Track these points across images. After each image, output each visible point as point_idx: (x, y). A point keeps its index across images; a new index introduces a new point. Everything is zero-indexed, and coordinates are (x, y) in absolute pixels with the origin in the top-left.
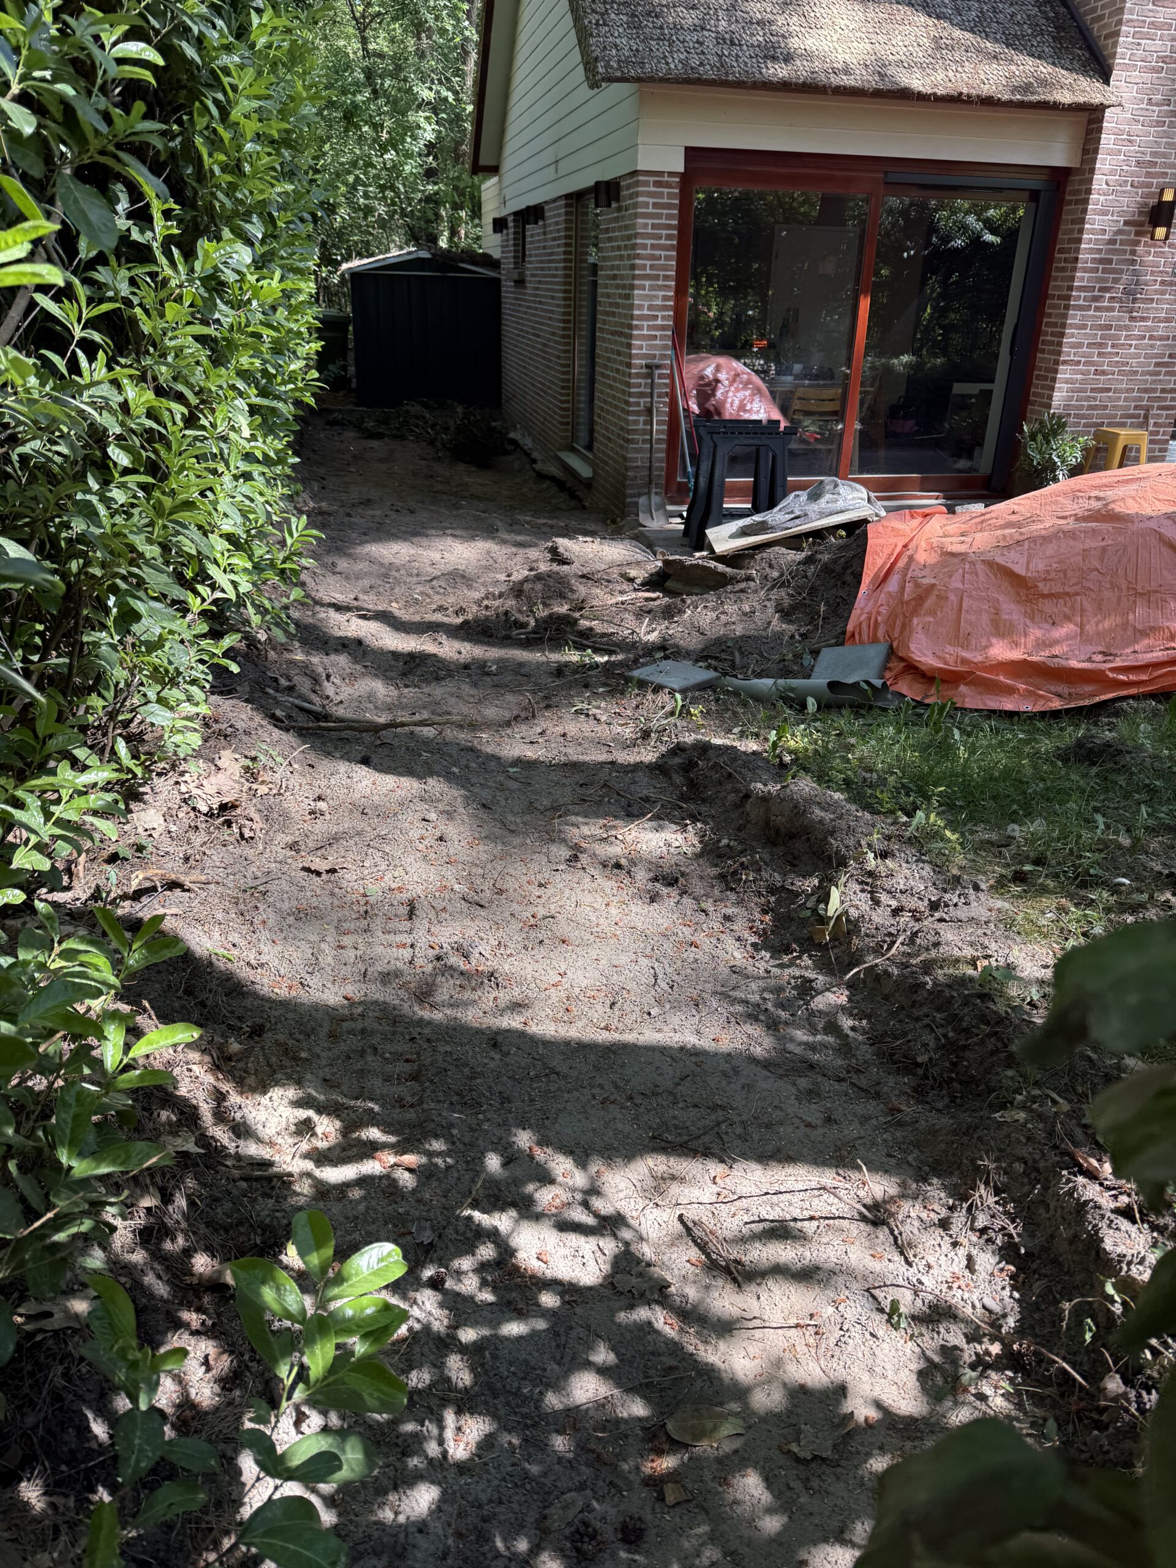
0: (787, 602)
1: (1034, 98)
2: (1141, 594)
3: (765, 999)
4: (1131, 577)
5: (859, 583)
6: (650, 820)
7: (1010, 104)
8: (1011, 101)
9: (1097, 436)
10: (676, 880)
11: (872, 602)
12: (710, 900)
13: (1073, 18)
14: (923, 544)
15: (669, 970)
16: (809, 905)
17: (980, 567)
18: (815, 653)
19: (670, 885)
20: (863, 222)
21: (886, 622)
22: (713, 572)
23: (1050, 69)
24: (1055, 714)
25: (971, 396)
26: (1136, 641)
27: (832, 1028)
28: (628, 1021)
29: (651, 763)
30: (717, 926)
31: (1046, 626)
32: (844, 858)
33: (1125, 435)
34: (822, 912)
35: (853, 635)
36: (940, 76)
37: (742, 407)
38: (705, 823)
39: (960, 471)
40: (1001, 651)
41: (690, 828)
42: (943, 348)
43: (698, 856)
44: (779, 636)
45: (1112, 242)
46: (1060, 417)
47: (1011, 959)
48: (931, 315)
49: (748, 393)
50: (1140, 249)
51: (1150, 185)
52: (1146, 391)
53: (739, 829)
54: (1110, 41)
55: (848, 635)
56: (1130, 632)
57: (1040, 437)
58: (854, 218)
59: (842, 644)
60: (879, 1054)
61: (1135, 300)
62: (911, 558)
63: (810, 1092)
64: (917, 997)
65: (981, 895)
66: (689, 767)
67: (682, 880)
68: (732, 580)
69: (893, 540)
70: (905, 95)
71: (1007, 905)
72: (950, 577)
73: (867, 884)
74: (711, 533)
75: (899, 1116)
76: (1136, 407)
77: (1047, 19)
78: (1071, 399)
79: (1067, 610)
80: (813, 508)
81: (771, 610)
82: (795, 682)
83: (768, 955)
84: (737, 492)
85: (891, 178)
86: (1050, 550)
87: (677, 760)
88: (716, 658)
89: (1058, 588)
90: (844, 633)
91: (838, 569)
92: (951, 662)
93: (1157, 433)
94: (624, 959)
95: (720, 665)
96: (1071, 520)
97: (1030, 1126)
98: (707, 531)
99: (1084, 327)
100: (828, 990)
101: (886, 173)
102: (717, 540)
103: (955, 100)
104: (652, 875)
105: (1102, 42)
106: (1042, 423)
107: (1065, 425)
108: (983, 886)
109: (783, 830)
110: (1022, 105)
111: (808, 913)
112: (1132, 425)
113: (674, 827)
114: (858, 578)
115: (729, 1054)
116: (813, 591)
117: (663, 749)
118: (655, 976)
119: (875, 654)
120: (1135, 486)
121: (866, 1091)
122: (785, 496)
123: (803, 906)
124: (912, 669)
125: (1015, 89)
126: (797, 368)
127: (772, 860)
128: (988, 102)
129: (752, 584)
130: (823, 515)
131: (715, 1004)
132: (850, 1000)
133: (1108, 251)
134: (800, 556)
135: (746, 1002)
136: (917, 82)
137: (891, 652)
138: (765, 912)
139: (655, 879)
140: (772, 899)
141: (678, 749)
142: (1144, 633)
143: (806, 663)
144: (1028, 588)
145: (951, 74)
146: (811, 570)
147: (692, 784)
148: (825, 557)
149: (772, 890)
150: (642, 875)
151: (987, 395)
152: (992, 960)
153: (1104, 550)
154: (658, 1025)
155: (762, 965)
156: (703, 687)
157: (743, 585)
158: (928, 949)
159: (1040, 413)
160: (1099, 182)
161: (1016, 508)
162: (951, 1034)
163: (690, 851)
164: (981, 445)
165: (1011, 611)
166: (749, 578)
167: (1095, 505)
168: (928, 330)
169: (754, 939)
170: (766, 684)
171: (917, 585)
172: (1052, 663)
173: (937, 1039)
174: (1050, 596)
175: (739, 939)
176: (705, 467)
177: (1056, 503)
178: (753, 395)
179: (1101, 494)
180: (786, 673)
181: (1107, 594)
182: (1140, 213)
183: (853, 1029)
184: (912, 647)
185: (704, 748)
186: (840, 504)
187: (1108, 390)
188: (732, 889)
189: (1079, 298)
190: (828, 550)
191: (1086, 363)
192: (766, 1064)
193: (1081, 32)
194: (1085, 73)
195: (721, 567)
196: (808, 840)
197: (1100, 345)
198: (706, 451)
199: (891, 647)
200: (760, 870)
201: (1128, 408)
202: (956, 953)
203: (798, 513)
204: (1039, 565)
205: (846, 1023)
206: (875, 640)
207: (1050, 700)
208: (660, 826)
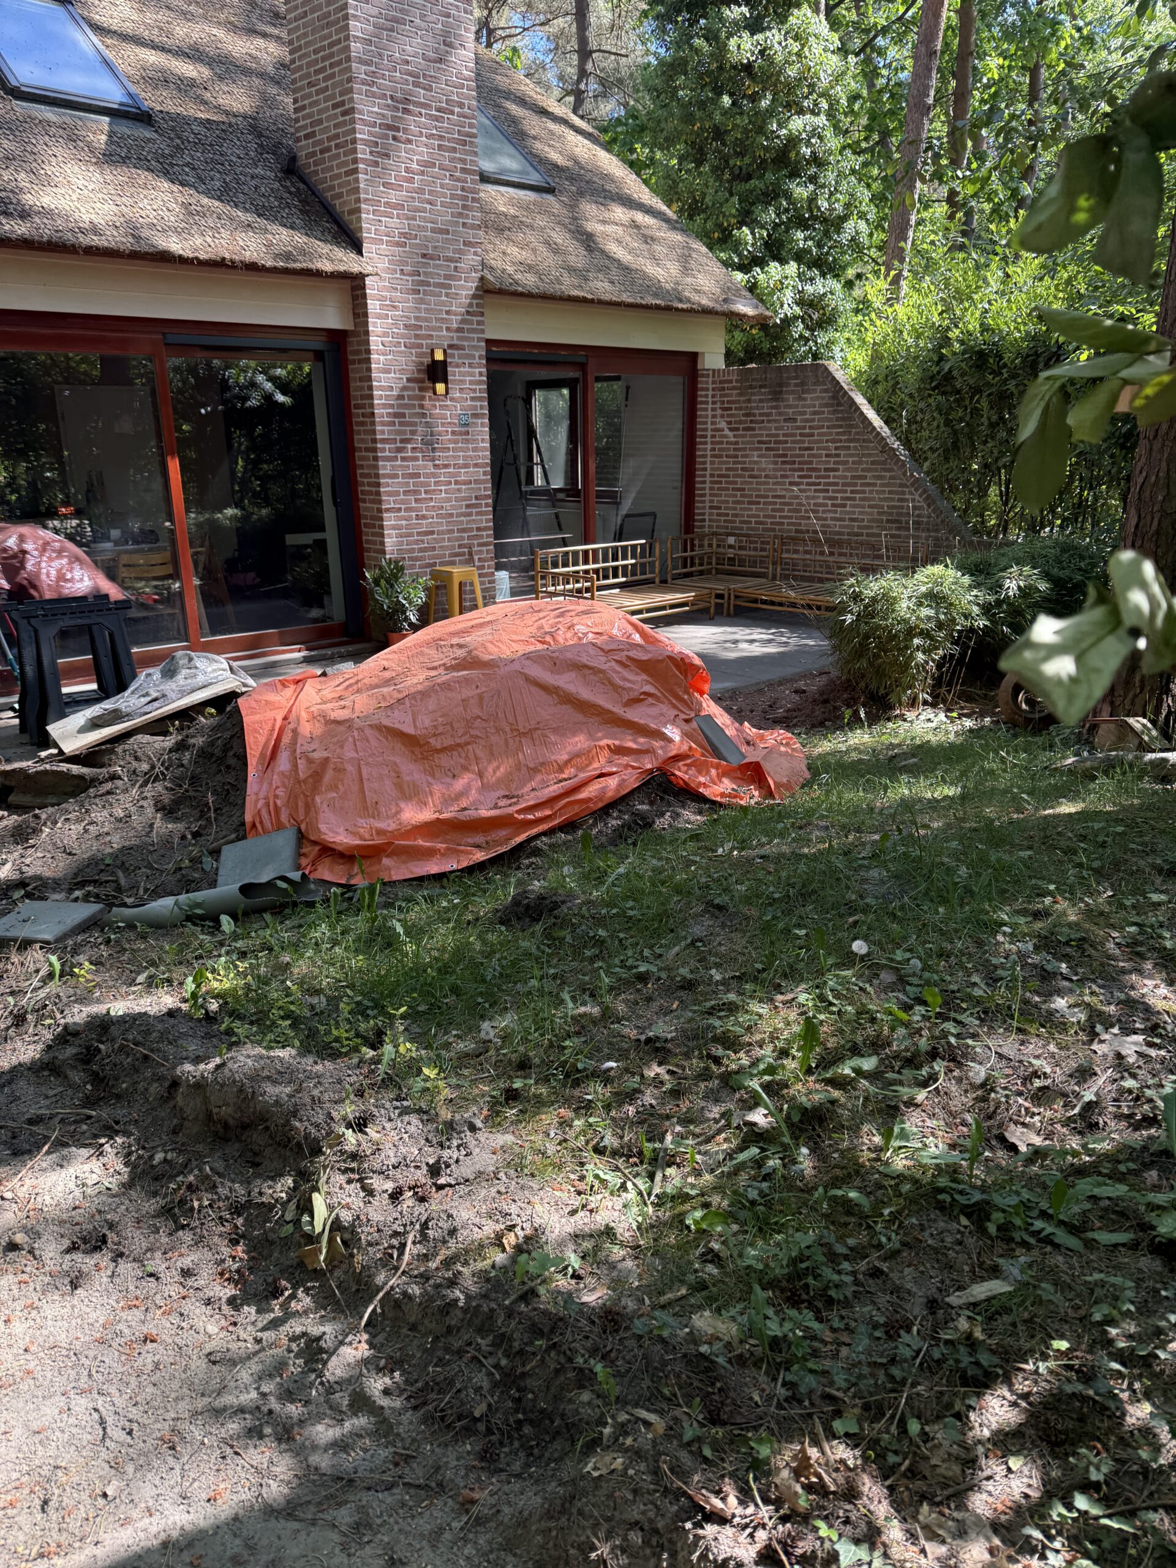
0: (167, 798)
1: (298, 265)
2: (524, 734)
3: (264, 1395)
4: (511, 719)
5: (245, 764)
6: (48, 1153)
7: (274, 270)
8: (275, 268)
9: (435, 575)
10: (104, 1240)
11: (265, 786)
12: (158, 1254)
13: (314, 193)
14: (304, 715)
15: (120, 1402)
16: (288, 1217)
17: (368, 731)
18: (216, 853)
19: (97, 1249)
20: (150, 380)
21: (287, 805)
22: (66, 776)
23: (305, 239)
24: (481, 866)
25: (306, 546)
26: (531, 779)
27: (361, 1402)
28: (73, 1525)
29: (33, 1062)
30: (174, 1290)
31: (448, 780)
32: (317, 1141)
33: (458, 572)
34: (307, 1228)
35: (254, 825)
36: (199, 241)
37: (61, 577)
38: (127, 1134)
39: (315, 621)
40: (414, 815)
41: (107, 1147)
42: (263, 499)
43: (128, 1186)
44: (167, 842)
45: (400, 397)
46: (397, 562)
47: (537, 1221)
48: (245, 467)
49: (64, 561)
50: (427, 403)
51: (420, 346)
52: (464, 530)
53: (175, 1132)
54: (354, 217)
55: (248, 826)
56: (524, 770)
57: (383, 582)
58: (141, 376)
59: (244, 837)
60: (427, 1419)
61: (434, 450)
62: (295, 731)
63: (357, 1526)
64: (453, 1321)
65: (479, 1135)
66: (88, 1056)
67: (112, 1237)
68: (94, 782)
69: (270, 714)
70: (165, 258)
71: (509, 1138)
72: (342, 747)
73: (352, 1170)
74: (54, 729)
75: (475, 1510)
76: (460, 546)
77: (290, 193)
78: (401, 543)
79: (462, 761)
80: (170, 686)
81: (150, 811)
82: (199, 896)
83: (253, 1310)
84: (75, 673)
85: (171, 339)
86: (431, 704)
87: (70, 1051)
88: (95, 882)
89: (448, 742)
90: (243, 824)
91: (217, 752)
92: (367, 836)
93: (483, 567)
94: (50, 1411)
95: (101, 891)
96: (441, 671)
97: (631, 1472)
98: (48, 728)
99: (396, 476)
100: (342, 1343)
101: (164, 334)
102: (66, 737)
103: (219, 265)
104: (66, 1243)
105: (346, 217)
106: (381, 568)
107: (402, 568)
108: (479, 1124)
109: (231, 1122)
110: (286, 271)
111: (290, 1228)
112: (461, 562)
113: (84, 1152)
114: (243, 759)
115: (236, 1519)
116: (194, 780)
117: (48, 1036)
118: (102, 1422)
119: (284, 842)
120: (487, 630)
121: (426, 1487)
122: (134, 676)
123: (281, 1222)
124: (327, 851)
125: (277, 256)
126: (115, 533)
127: (227, 1167)
128: (252, 267)
129: (119, 783)
130: (183, 693)
131: (198, 1434)
132: (372, 1345)
133: (400, 406)
134: (169, 742)
135: (241, 1410)
136: (175, 245)
137: (302, 838)
138: (234, 1242)
139: (73, 1248)
140: (240, 1221)
141: (67, 1035)
142: (534, 770)
143: (207, 868)
144: (421, 746)
145: (209, 240)
146: (187, 757)
147: (97, 1079)
148: (199, 741)
149: (237, 1209)
150: (51, 1250)
151: (321, 545)
152: (518, 1230)
153: (481, 697)
154: (123, 1511)
155: (247, 1334)
156: (86, 926)
157: (108, 786)
158: (445, 1242)
159: (376, 559)
160: (375, 342)
161: (386, 664)
162: (504, 1362)
163: (112, 1183)
164: (329, 593)
165: (412, 771)
166: (114, 777)
167: (461, 653)
168: (244, 482)
169: (230, 1291)
170: (164, 905)
171: (310, 761)
172: (464, 816)
173: (490, 1374)
174: (444, 750)
175: (208, 1302)
176: (29, 653)
177: (422, 654)
178: (70, 563)
179: (461, 641)
180: (188, 885)
181: (494, 739)
182: (419, 371)
183: (386, 1392)
184: (323, 827)
185: (103, 1025)
186: (201, 679)
187: (432, 533)
188: (183, 1227)
189: (385, 450)
190: (201, 731)
191: (407, 510)
192: (289, 1510)
193: (325, 207)
194: (338, 244)
195: (76, 769)
196: (267, 1128)
197: (416, 492)
198: (26, 635)
199: (299, 831)
200: (215, 1186)
201: (453, 547)
202: (477, 1234)
203: (154, 695)
204: (425, 721)
205: (376, 1385)
206: (280, 827)
207: (470, 853)
208: (64, 1158)
